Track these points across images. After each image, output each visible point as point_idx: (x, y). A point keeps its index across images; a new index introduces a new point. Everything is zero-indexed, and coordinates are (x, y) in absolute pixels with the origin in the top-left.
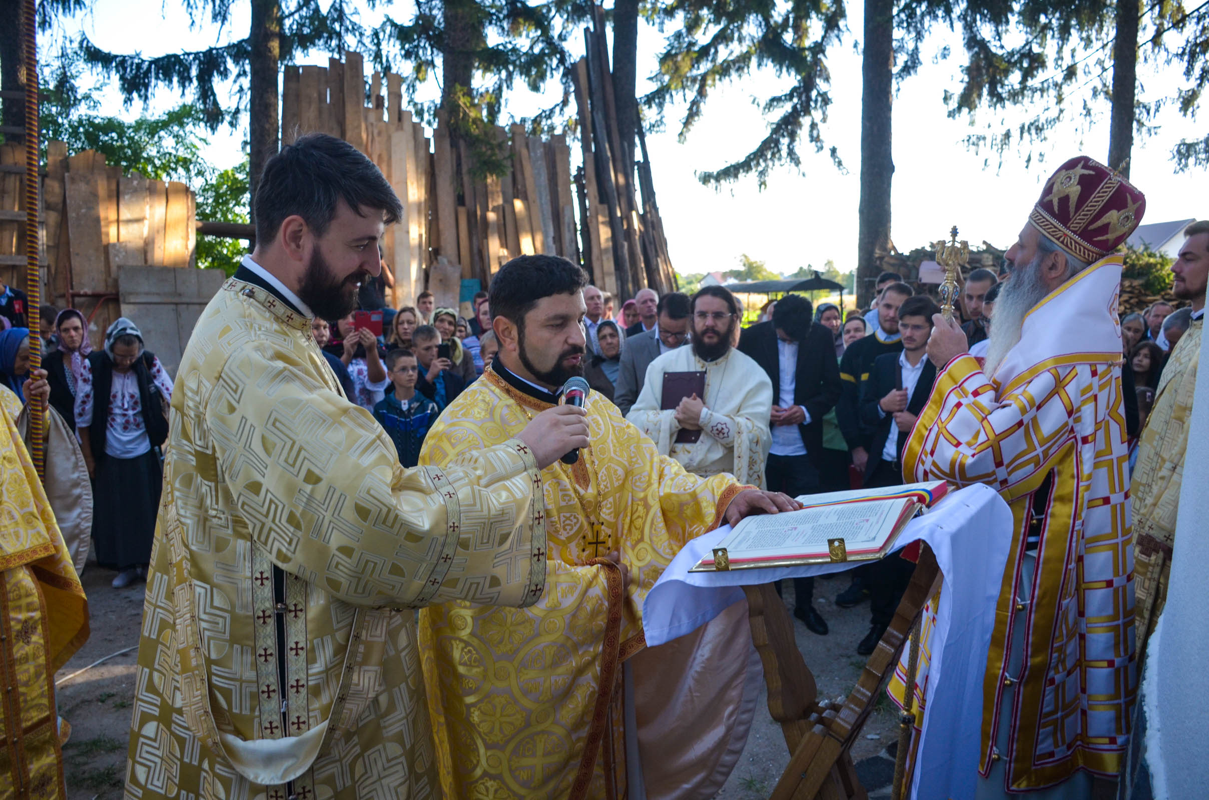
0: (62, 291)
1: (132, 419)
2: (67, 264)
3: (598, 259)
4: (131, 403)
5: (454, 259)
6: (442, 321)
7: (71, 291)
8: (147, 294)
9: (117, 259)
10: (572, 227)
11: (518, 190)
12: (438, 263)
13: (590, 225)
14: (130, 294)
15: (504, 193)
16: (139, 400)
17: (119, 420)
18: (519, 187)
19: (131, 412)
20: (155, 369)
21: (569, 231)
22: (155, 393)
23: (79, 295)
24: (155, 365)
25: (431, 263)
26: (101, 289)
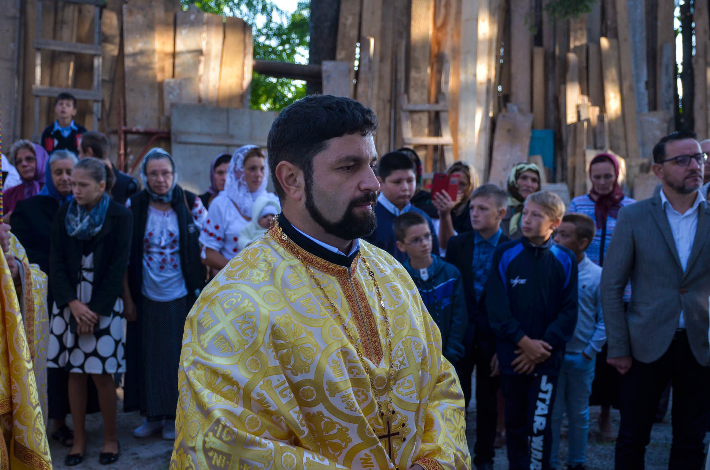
0: (115, 128)
1: (169, 258)
2: (121, 100)
3: (701, 107)
4: (169, 241)
5: (526, 106)
6: (525, 178)
7: (123, 128)
8: (199, 134)
9: (171, 97)
10: (671, 69)
11: (606, 25)
12: (507, 111)
13: (695, 66)
14: (182, 133)
15: (589, 31)
16: (178, 239)
17: (157, 258)
18: (609, 23)
19: (168, 251)
20: (196, 210)
21: (667, 74)
22: (194, 233)
23: (131, 132)
24: (196, 206)
25: (500, 110)
26: (153, 127)
